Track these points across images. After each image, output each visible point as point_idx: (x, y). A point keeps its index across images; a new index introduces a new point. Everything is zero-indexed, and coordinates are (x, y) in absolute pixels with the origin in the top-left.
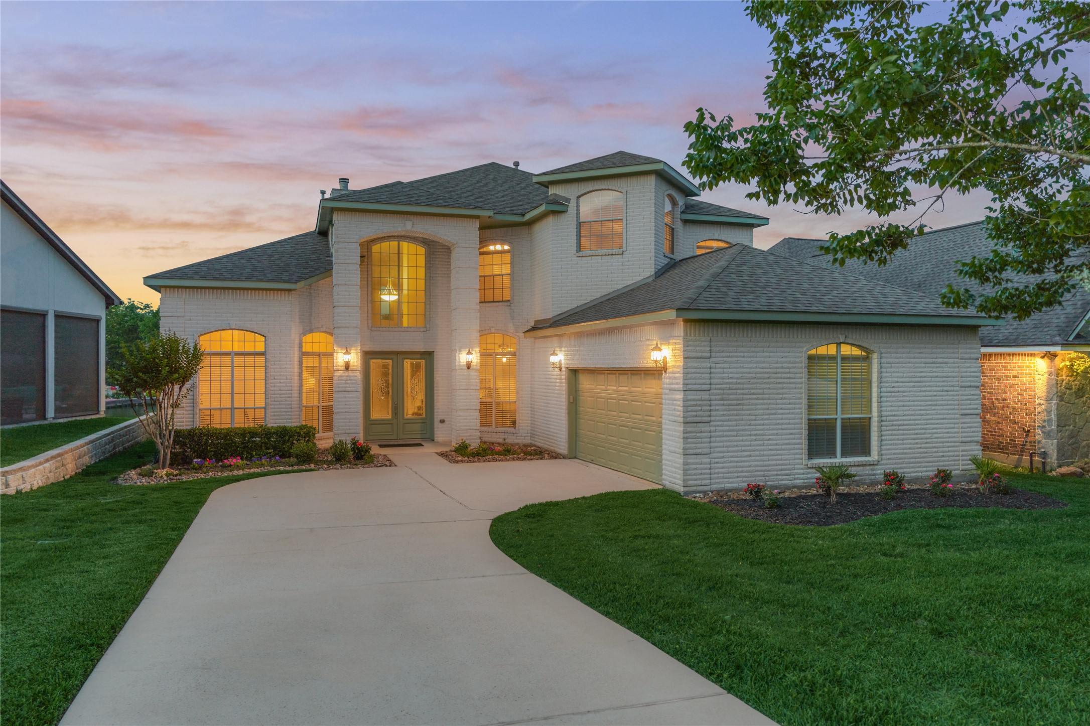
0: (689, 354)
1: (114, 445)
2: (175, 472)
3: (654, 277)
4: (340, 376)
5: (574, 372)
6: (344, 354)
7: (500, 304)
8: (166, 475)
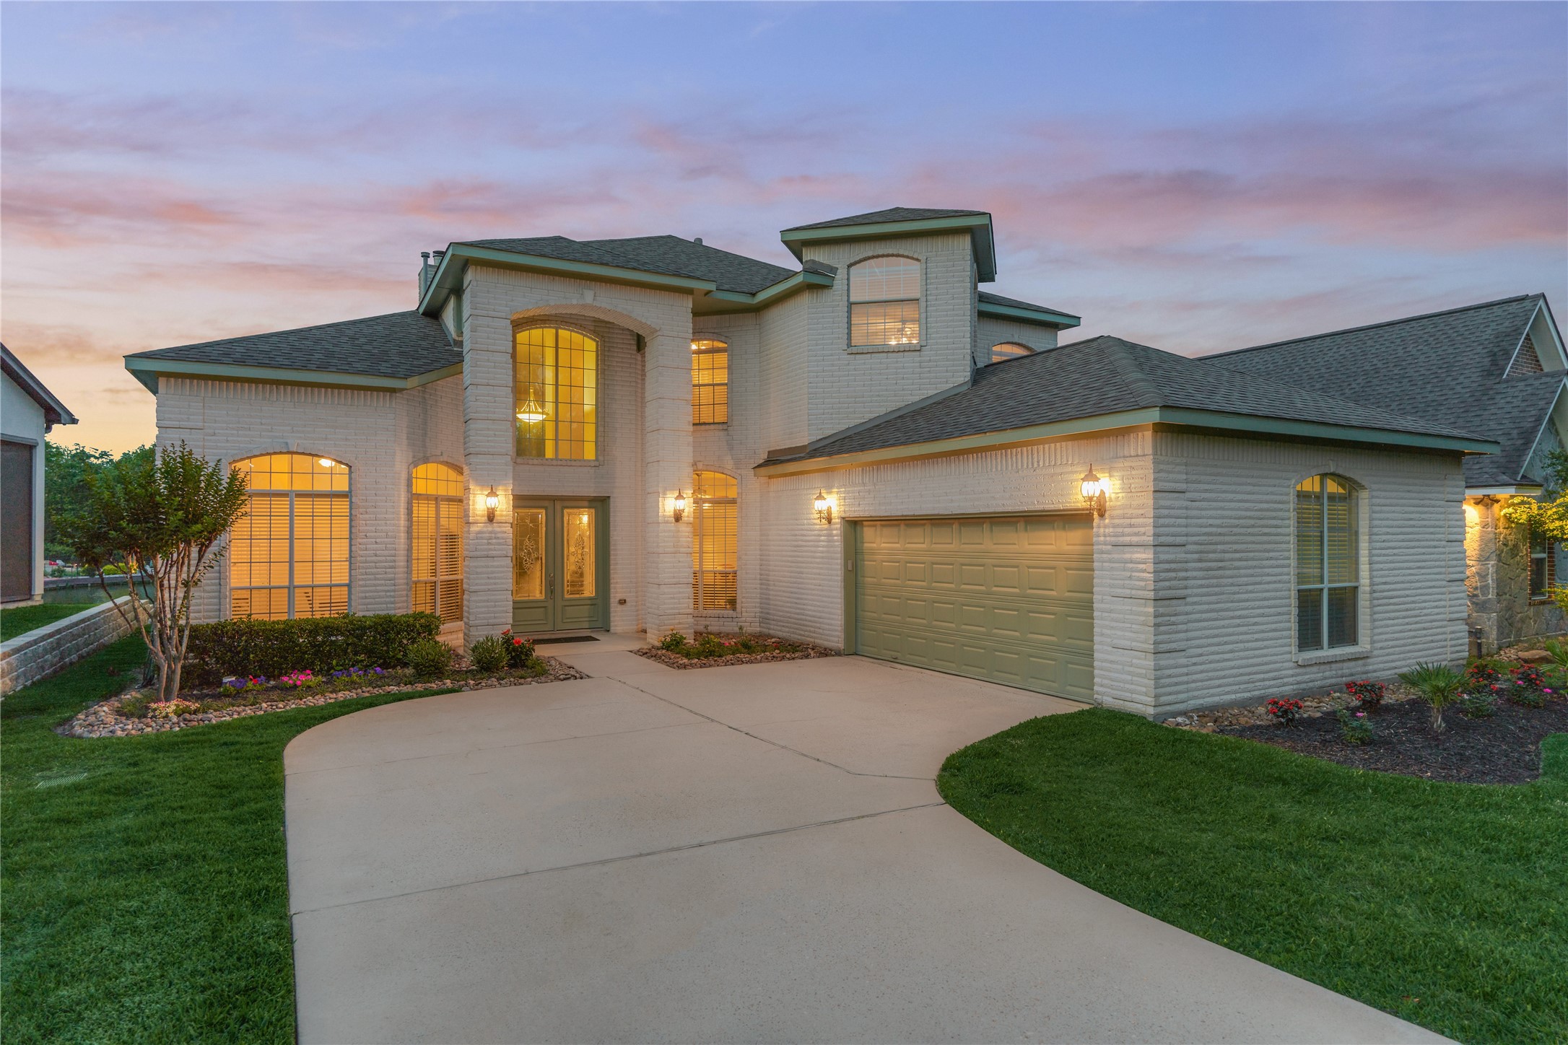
0: (1161, 484)
1: (62, 653)
2: (194, 706)
3: (970, 384)
4: (480, 532)
5: (853, 525)
6: (487, 496)
7: (712, 427)
8: (175, 712)
